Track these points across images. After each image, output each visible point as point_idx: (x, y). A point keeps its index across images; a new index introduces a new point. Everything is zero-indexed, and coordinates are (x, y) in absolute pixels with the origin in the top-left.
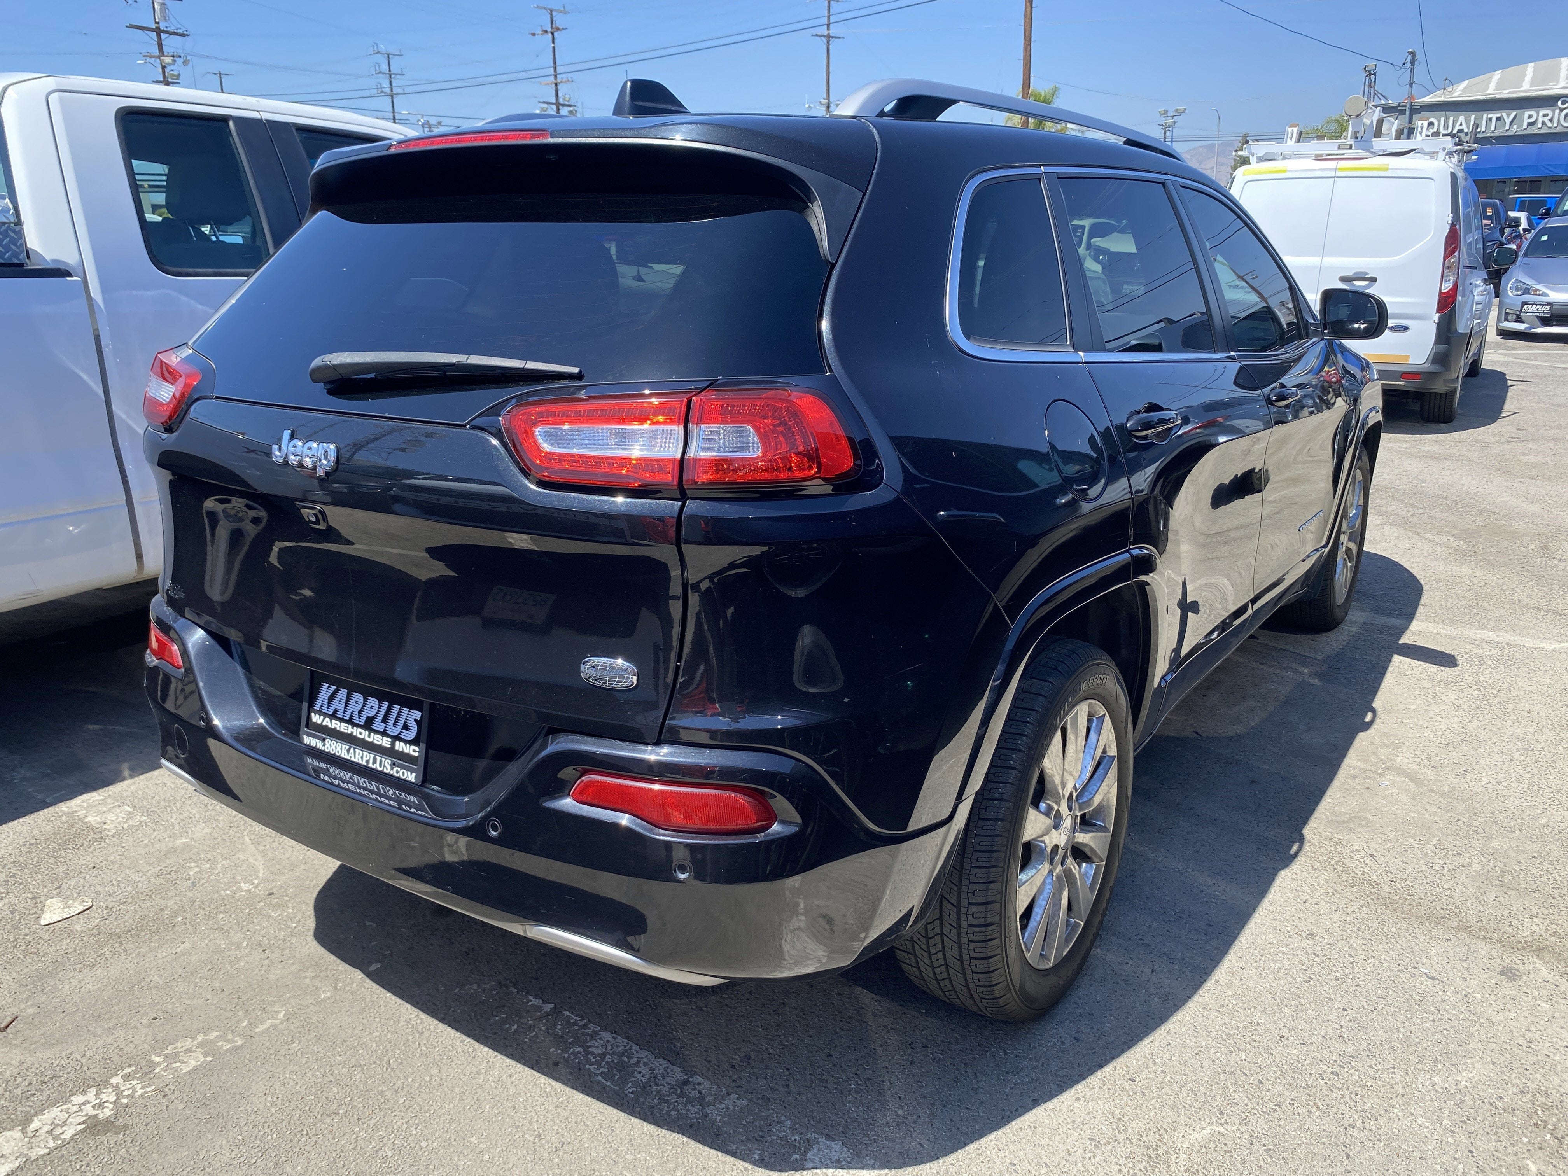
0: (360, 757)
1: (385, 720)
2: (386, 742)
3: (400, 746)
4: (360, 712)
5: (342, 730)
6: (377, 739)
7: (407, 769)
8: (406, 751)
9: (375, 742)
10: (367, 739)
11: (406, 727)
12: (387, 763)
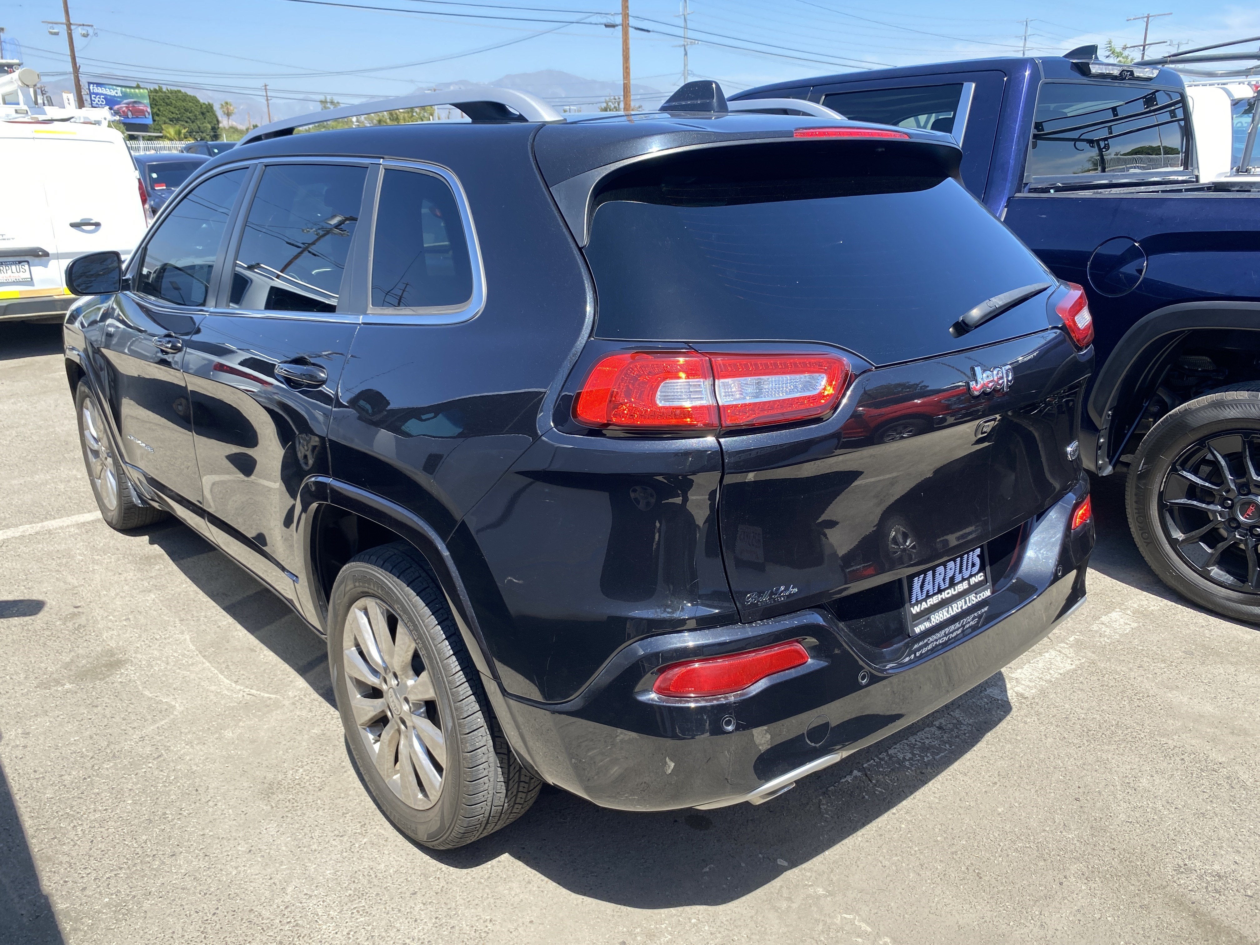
0: (956, 608)
1: (961, 572)
2: (965, 585)
3: (973, 580)
4: (944, 580)
5: (935, 602)
6: (961, 588)
7: (984, 591)
8: (977, 581)
9: (960, 590)
10: (954, 593)
11: (973, 565)
12: (972, 596)
